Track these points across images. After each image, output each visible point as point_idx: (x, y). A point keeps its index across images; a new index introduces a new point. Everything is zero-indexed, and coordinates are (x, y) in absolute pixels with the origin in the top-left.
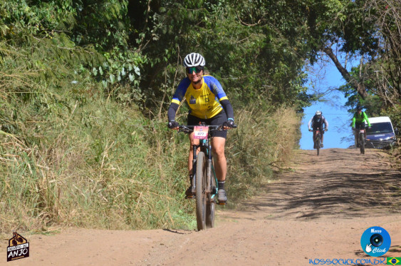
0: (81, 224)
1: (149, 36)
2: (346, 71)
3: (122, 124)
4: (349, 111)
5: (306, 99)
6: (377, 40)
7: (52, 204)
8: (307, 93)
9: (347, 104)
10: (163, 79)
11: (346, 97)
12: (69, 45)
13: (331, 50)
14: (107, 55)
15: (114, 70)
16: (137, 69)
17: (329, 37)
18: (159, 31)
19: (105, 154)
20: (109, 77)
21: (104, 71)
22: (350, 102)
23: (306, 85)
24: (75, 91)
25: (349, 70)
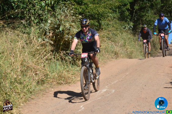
0: (123, 58)
1: (134, 19)
3: (130, 38)
7: (117, 54)
10: (137, 28)
12: (118, 22)
15: (127, 26)
16: (132, 26)
18: (136, 18)
19: (127, 44)
21: (125, 27)
24: (120, 31)
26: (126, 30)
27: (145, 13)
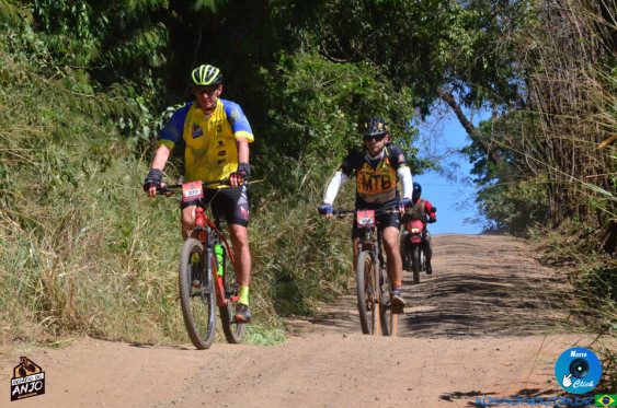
4: (475, 181)
6: (515, 87)
7: (61, 305)
8: (417, 156)
9: (473, 172)
11: (471, 162)
12: (88, 89)
13: (452, 97)
14: (140, 99)
17: (448, 80)
19: (136, 237)
20: (141, 131)
22: (478, 169)
23: (416, 145)
25: (476, 125)
26: (141, 141)
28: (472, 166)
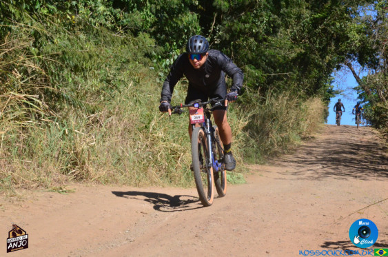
1: (212, 40)
2: (358, 78)
5: (331, 93)
7: (83, 163)
9: (358, 98)
13: (351, 65)
17: (349, 57)
18: (220, 37)
19: (153, 123)
22: (360, 97)
23: (333, 84)
25: (361, 77)
27: (247, 26)
28: (358, 95)
